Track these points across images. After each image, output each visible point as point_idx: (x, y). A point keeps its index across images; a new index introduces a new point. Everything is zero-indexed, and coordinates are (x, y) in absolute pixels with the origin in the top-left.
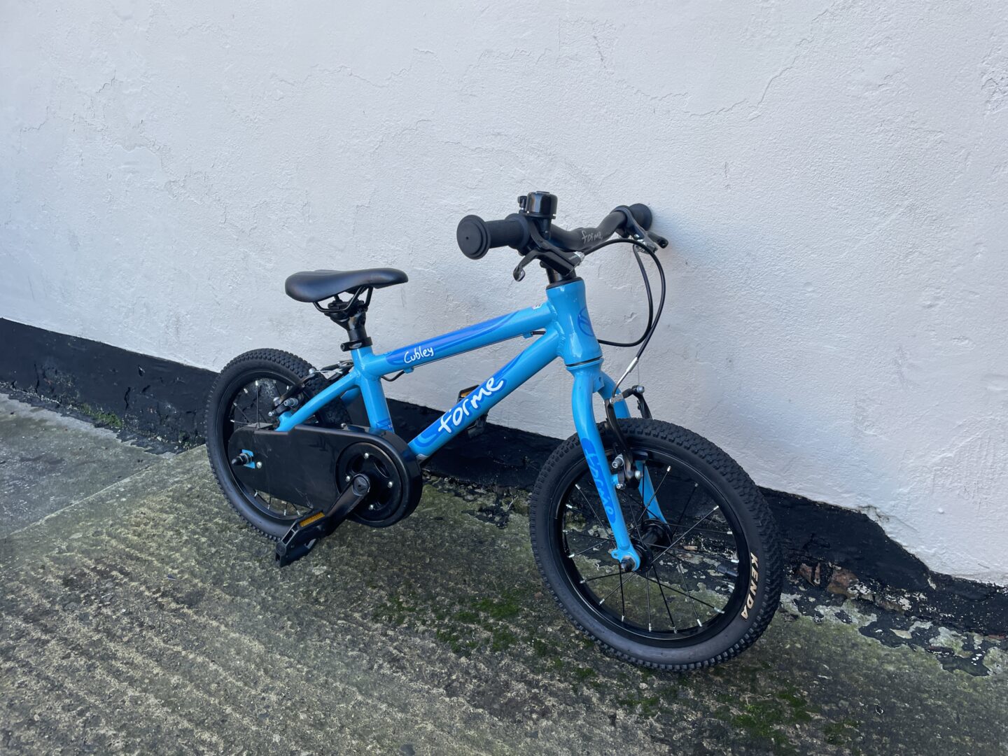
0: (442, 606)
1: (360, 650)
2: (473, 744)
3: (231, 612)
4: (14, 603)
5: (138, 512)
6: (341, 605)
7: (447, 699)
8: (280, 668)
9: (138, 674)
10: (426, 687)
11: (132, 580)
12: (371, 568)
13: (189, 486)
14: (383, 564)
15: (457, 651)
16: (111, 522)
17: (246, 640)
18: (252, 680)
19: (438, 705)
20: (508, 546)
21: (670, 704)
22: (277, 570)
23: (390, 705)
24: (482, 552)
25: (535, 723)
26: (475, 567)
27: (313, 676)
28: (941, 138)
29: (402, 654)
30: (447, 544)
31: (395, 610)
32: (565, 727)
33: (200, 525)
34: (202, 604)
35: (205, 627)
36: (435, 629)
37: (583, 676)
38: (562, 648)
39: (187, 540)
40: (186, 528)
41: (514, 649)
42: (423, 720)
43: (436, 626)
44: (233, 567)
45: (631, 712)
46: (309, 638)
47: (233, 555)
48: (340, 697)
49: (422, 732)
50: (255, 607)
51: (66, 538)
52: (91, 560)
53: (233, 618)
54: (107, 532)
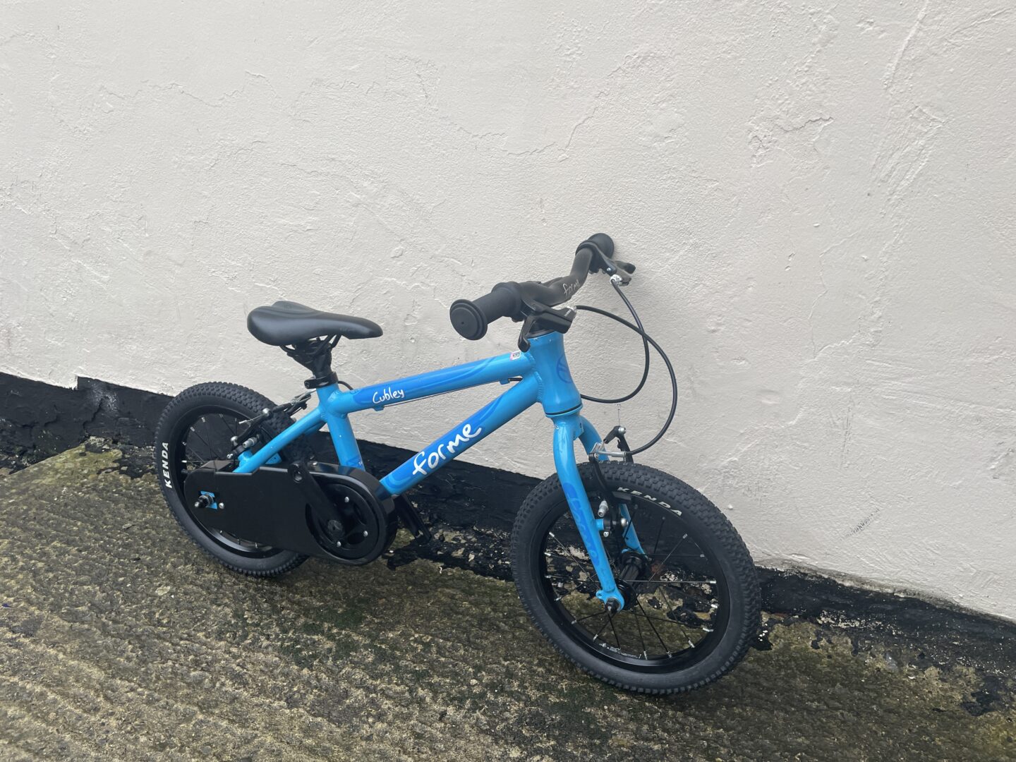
0: (286, 619)
1: (202, 669)
2: (310, 751)
3: (70, 639)
6: (185, 626)
7: (288, 712)
8: (120, 694)
10: (268, 701)
12: (216, 586)
14: (229, 581)
15: (298, 663)
17: (84, 666)
18: (91, 707)
19: (278, 718)
21: (495, 698)
22: (119, 593)
23: (232, 722)
25: (371, 727)
26: (323, 578)
27: (154, 698)
28: (717, 186)
29: (245, 671)
31: (239, 627)
32: (399, 728)
33: (37, 550)
34: (40, 632)
35: (42, 656)
36: (279, 644)
37: (419, 676)
38: (401, 651)
39: (22, 566)
40: (22, 554)
41: (355, 657)
42: (263, 733)
43: (279, 640)
44: (72, 593)
45: (461, 708)
46: (151, 660)
47: (72, 580)
48: (180, 718)
49: (262, 744)
50: (95, 632)
53: (72, 645)
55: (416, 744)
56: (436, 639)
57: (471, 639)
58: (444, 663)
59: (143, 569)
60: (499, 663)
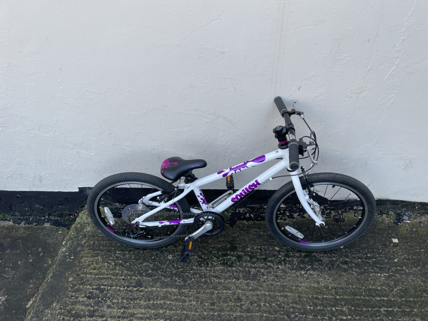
0: (215, 254)
1: (204, 278)
2: (253, 291)
3: (155, 283)
4: (78, 313)
5: (84, 261)
6: (187, 266)
7: (238, 282)
8: (188, 294)
9: (148, 316)
10: (230, 281)
11: (111, 287)
13: (92, 242)
15: (230, 267)
16: (78, 269)
17: (169, 289)
18: (183, 301)
19: (237, 284)
21: (289, 259)
22: (157, 263)
23: (226, 290)
25: (263, 278)
27: (198, 291)
29: (217, 274)
31: (203, 261)
32: (270, 276)
33: (113, 257)
34: (144, 284)
35: (152, 291)
36: (220, 262)
37: (265, 259)
38: (255, 253)
39: (114, 264)
40: (109, 260)
41: (244, 259)
42: (237, 290)
43: (219, 261)
44: (141, 267)
45: (282, 265)
46: (186, 281)
47: (137, 263)
48: (211, 294)
49: (239, 293)
50: (161, 278)
51: (68, 282)
52: (87, 286)
53: (158, 284)
54: (81, 273)
55: (277, 279)
56: (262, 247)
57: (271, 243)
58: (269, 253)
59: (156, 252)
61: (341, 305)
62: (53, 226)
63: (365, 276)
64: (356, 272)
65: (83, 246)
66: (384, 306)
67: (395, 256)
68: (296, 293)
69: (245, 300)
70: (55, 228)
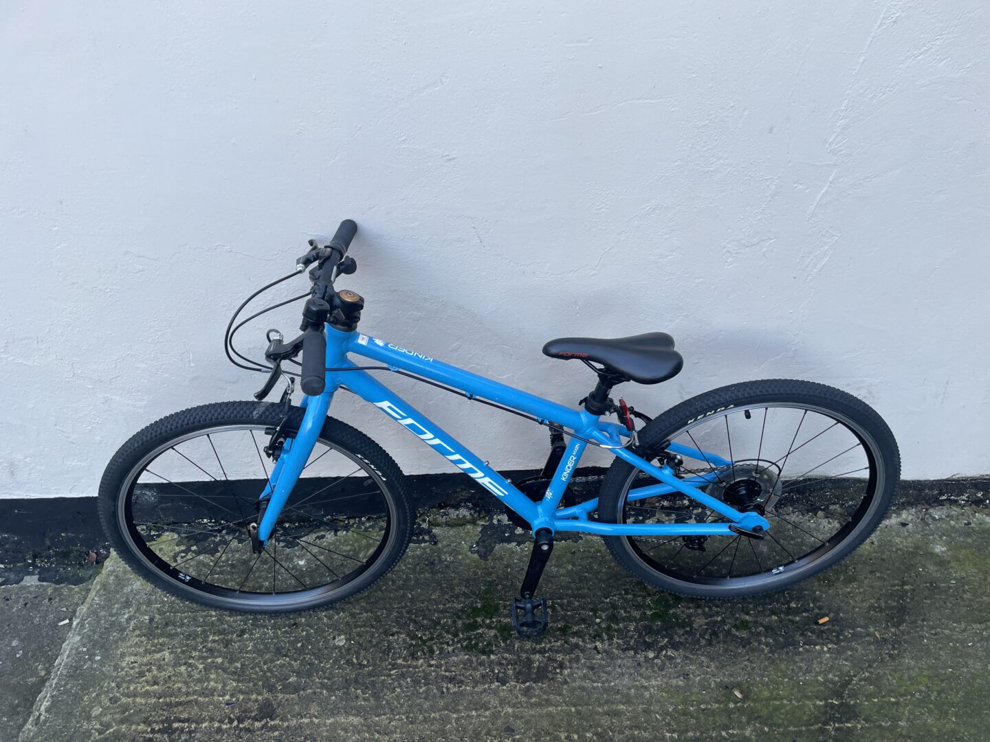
0: (449, 626)
1: (425, 685)
2: (540, 706)
3: (307, 705)
5: (128, 664)
6: (382, 660)
7: (504, 687)
8: (387, 727)
10: (486, 686)
11: (198, 723)
12: (375, 621)
13: (147, 617)
14: (382, 615)
15: (484, 653)
16: (113, 684)
17: (342, 719)
19: (502, 694)
20: (452, 558)
21: (618, 625)
22: (309, 656)
23: (476, 710)
24: (439, 572)
25: (561, 675)
26: (445, 585)
27: (412, 718)
29: (454, 673)
30: (412, 576)
31: (421, 646)
32: (578, 668)
33: (201, 649)
34: (279, 711)
35: (301, 727)
36: (459, 645)
37: (564, 631)
39: (204, 667)
42: (502, 708)
43: (458, 642)
44: (270, 671)
45: (603, 640)
46: (381, 695)
47: (259, 661)
48: (442, 722)
49: (507, 715)
50: (321, 693)
51: (89, 718)
52: (139, 725)
53: (314, 709)
54: (122, 695)
55: (595, 673)
56: (555, 601)
58: (572, 615)
59: (307, 631)
60: (604, 602)
61: (741, 722)
62: (44, 583)
63: (787, 653)
64: (767, 646)
65: (123, 630)
66: (833, 719)
67: (850, 603)
68: (638, 705)
69: (522, 730)
70: (50, 588)
